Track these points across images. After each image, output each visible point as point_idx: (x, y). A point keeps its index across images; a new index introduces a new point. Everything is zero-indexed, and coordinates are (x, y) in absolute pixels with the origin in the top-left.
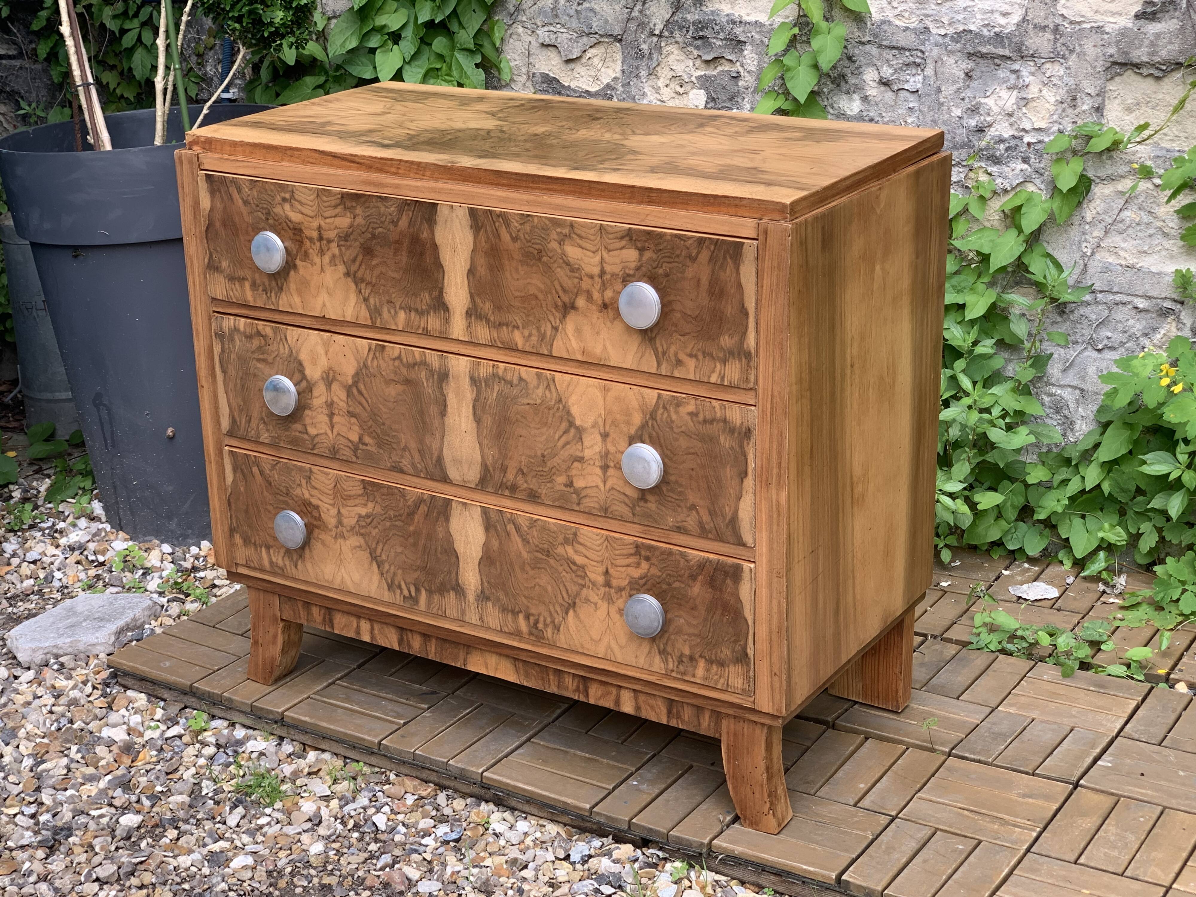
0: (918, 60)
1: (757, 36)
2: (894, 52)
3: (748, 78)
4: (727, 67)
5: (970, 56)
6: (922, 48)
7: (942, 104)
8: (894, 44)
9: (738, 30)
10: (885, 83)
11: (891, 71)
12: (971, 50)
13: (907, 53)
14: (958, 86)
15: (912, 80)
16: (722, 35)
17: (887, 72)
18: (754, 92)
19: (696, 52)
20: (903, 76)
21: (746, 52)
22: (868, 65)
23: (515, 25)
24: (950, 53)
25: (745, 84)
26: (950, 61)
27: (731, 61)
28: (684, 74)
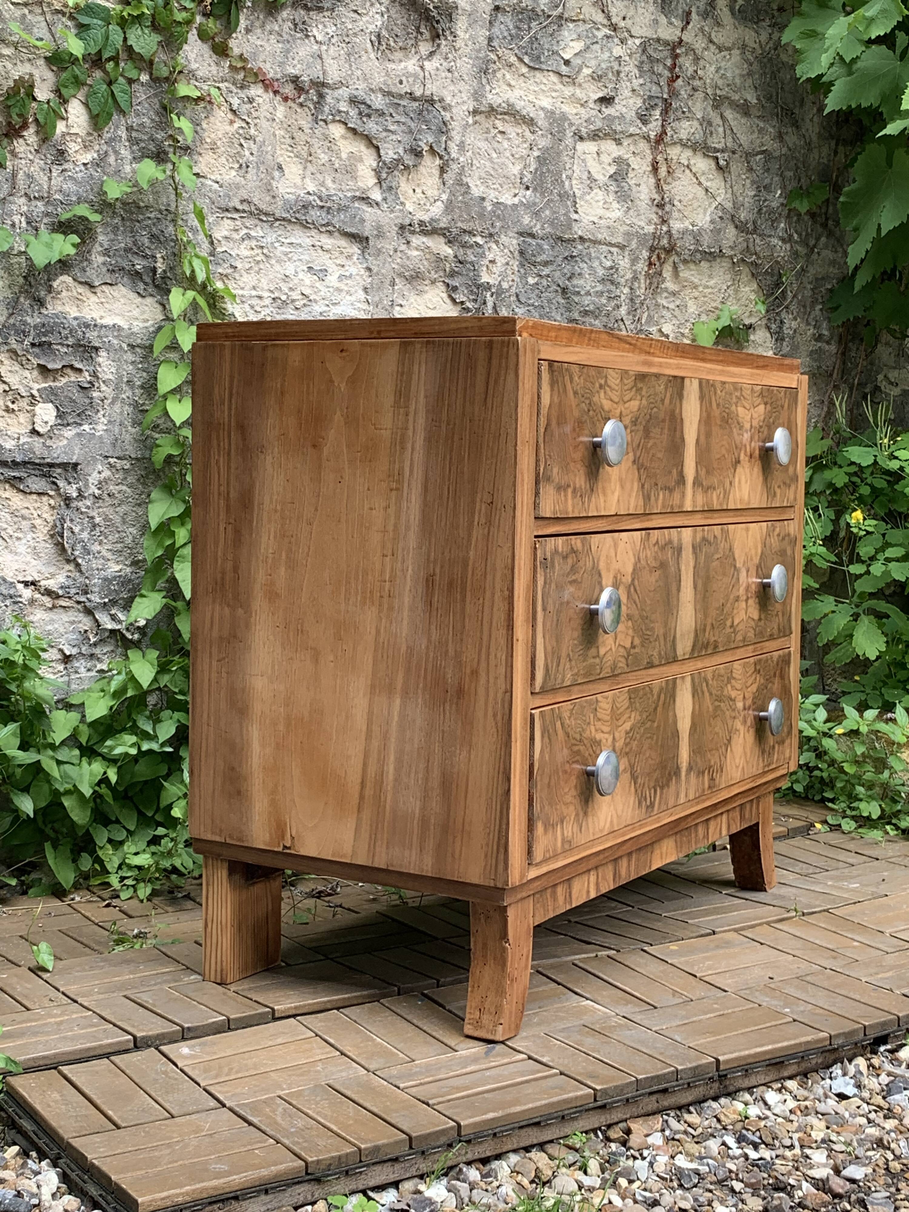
1: (115, 342)
3: (103, 388)
4: (74, 377)
9: (92, 335)
16: (71, 341)
18: (113, 403)
19: (35, 361)
21: (99, 360)
25: (102, 395)
27: (80, 371)
28: (21, 387)
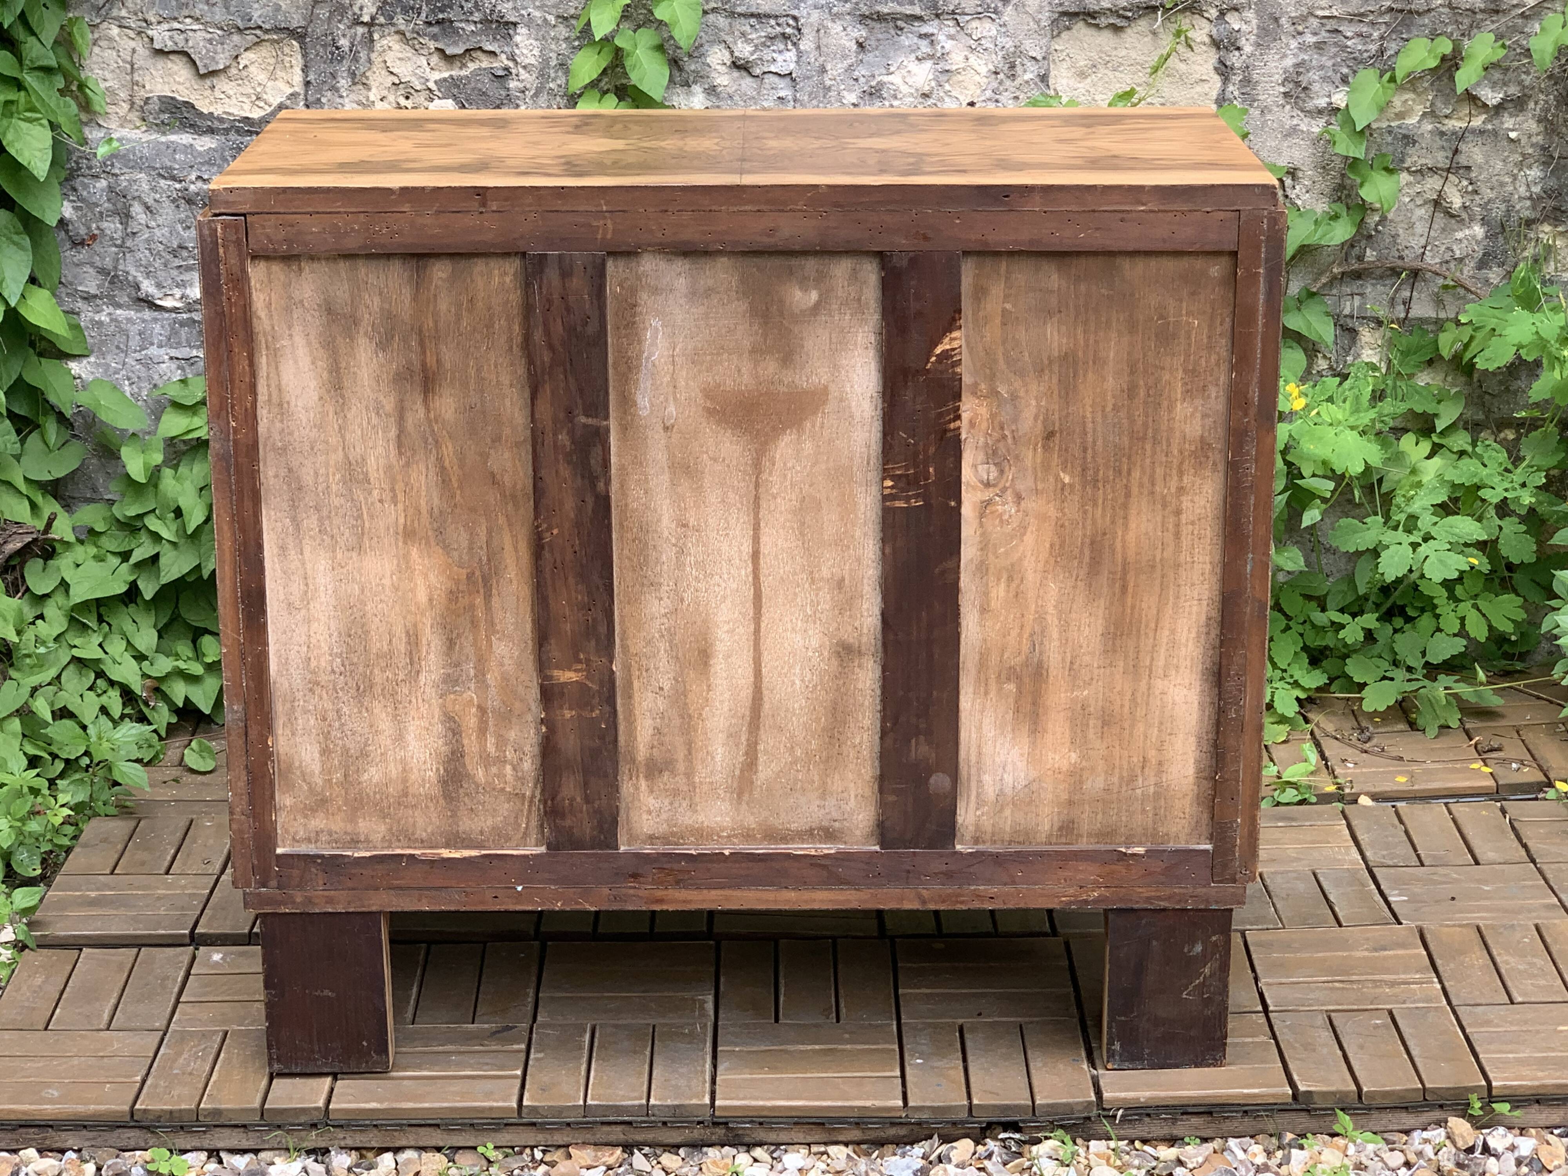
0: (789, 30)
1: (537, 14)
2: (753, 21)
3: (523, 74)
4: (485, 63)
5: (863, 18)
6: (795, 13)
7: (829, 89)
8: (753, 10)
9: (506, 7)
10: (740, 66)
11: (749, 48)
12: (865, 10)
13: (772, 22)
14: (849, 61)
15: (779, 58)
16: (477, 16)
17: (744, 50)
18: (536, 95)
19: (432, 45)
20: (767, 54)
21: (518, 39)
22: (712, 43)
23: (105, 25)
24: (835, 17)
25: (521, 85)
26: (836, 28)
27: (493, 53)
28: (413, 79)
